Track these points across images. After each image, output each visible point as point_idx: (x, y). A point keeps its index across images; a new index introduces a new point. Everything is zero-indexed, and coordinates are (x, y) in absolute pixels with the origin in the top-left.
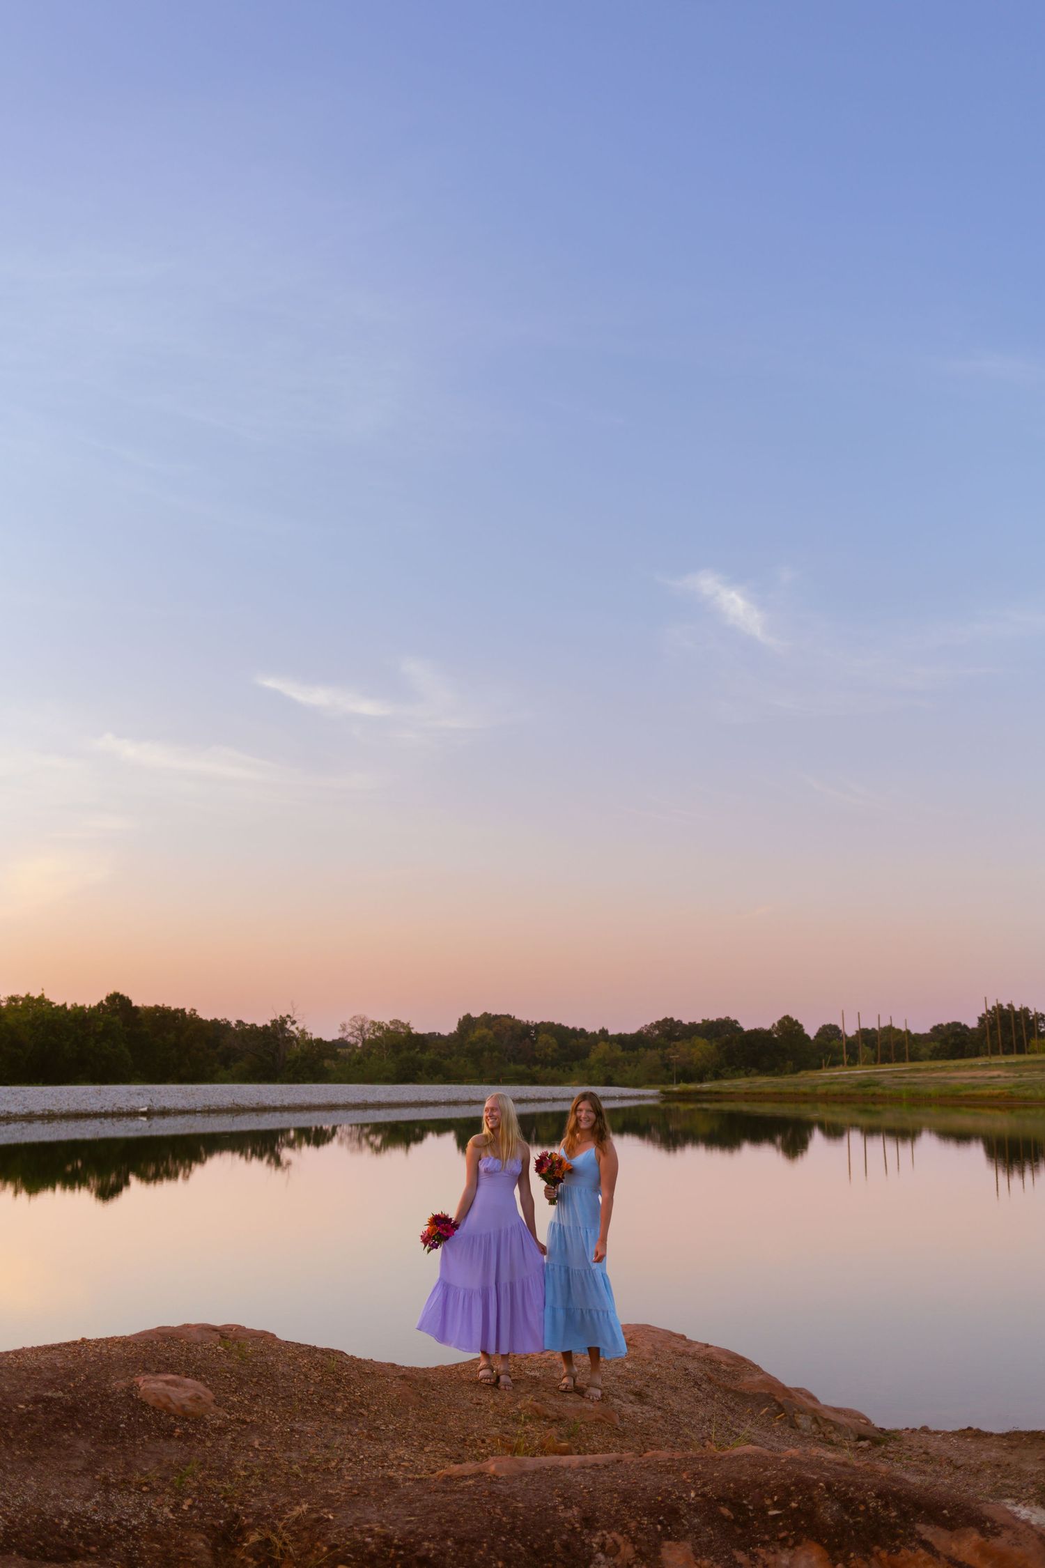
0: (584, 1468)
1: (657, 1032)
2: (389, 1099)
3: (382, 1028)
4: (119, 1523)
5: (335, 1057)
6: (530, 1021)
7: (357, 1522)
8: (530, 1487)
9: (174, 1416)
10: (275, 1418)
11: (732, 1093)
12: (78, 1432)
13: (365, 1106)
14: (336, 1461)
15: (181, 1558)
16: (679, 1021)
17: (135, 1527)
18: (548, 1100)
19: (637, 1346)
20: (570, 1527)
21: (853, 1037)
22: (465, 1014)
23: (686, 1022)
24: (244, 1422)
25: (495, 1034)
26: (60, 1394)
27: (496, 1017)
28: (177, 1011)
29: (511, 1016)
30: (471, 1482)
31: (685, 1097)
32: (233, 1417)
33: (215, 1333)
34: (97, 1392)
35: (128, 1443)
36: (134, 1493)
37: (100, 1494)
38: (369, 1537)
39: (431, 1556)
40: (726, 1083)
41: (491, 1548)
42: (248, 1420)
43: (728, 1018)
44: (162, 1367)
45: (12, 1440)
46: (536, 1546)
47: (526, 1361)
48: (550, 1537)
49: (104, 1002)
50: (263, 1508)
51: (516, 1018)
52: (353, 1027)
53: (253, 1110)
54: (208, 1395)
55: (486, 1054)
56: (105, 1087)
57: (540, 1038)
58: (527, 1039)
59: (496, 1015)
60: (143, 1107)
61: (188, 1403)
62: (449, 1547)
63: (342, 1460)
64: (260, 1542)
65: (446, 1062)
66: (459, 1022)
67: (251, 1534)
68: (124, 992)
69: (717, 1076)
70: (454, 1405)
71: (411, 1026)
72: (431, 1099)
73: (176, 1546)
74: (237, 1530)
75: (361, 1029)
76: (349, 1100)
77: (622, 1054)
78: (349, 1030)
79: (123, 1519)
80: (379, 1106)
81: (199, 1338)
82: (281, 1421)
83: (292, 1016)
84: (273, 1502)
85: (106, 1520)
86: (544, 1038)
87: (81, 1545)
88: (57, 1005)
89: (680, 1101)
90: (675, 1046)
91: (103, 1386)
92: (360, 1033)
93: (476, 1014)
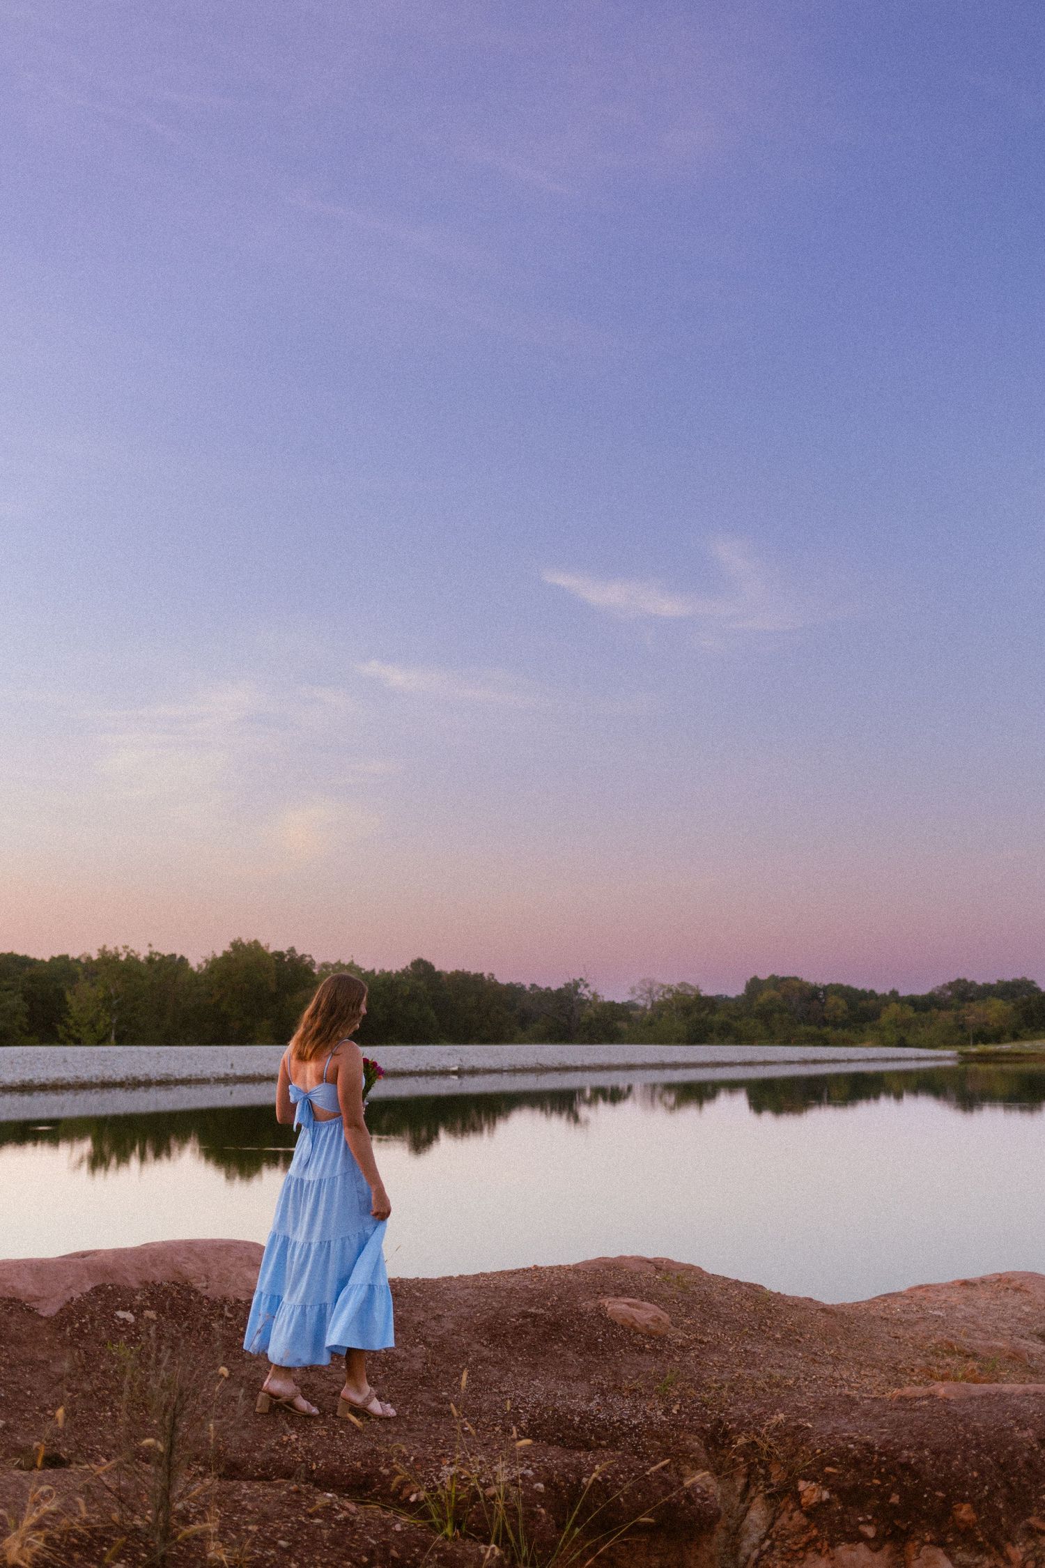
0: (1027, 1395)
1: (950, 993)
2: (685, 1060)
3: (671, 990)
4: (621, 1421)
5: (629, 1019)
6: (818, 983)
7: (835, 1431)
8: (982, 1410)
9: (641, 1333)
10: (727, 1340)
11: (1033, 1054)
12: (565, 1344)
13: (662, 1066)
14: (793, 1379)
15: (680, 1454)
17: (636, 1427)
18: (843, 1061)
19: (1029, 1292)
20: (1029, 1447)
22: (752, 976)
24: (701, 1342)
25: (784, 996)
26: (541, 1311)
27: (784, 979)
28: (476, 975)
29: (798, 978)
30: (925, 1402)
31: (983, 1058)
32: (692, 1337)
33: (650, 1265)
34: (571, 1311)
35: (609, 1355)
36: (627, 1397)
37: (599, 1397)
38: (852, 1444)
39: (912, 1463)
40: (1027, 1044)
41: (965, 1459)
42: (705, 1341)
44: (619, 1292)
45: (513, 1348)
46: (1002, 1461)
47: (925, 1302)
48: (1013, 1454)
49: (409, 968)
50: (743, 1416)
51: (804, 980)
52: (642, 989)
53: (557, 1069)
54: (666, 1318)
55: (776, 1015)
56: (418, 1048)
57: (829, 999)
58: (816, 1000)
60: (453, 1067)
61: (651, 1323)
62: (927, 1457)
63: (798, 1379)
64: (747, 1444)
65: (736, 1024)
66: (747, 983)
67: (739, 1437)
68: (427, 958)
69: (1016, 1037)
70: (875, 1337)
72: (727, 1060)
73: (674, 1444)
74: (723, 1433)
75: (650, 992)
76: (647, 1061)
77: (915, 1015)
78: (638, 993)
79: (624, 1419)
80: (675, 1066)
81: (638, 1269)
82: (733, 1342)
83: (584, 978)
84: (750, 1411)
85: (610, 1419)
86: (832, 1000)
87: (593, 1438)
88: (366, 970)
89: (979, 1062)
90: (969, 1007)
91: (575, 1305)
92: (649, 996)
93: (763, 976)
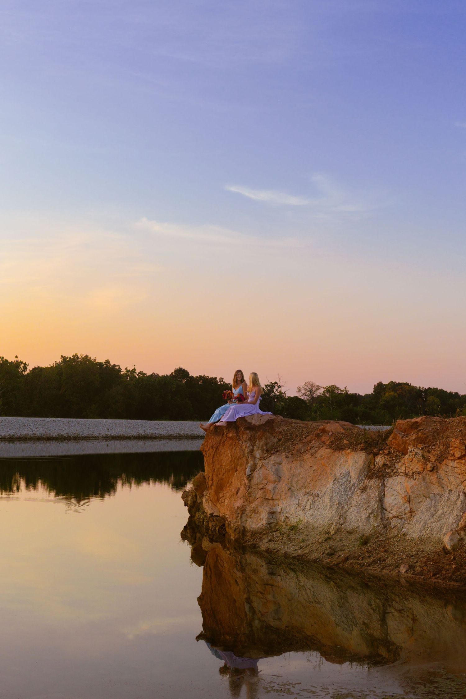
6: (421, 387)
22: (378, 382)
25: (399, 395)
27: (399, 384)
29: (409, 384)
49: (174, 373)
51: (412, 385)
52: (306, 389)
55: (397, 408)
57: (428, 398)
58: (420, 399)
59: (399, 383)
66: (374, 387)
68: (183, 367)
75: (311, 391)
83: (278, 383)
86: (431, 398)
93: (386, 382)
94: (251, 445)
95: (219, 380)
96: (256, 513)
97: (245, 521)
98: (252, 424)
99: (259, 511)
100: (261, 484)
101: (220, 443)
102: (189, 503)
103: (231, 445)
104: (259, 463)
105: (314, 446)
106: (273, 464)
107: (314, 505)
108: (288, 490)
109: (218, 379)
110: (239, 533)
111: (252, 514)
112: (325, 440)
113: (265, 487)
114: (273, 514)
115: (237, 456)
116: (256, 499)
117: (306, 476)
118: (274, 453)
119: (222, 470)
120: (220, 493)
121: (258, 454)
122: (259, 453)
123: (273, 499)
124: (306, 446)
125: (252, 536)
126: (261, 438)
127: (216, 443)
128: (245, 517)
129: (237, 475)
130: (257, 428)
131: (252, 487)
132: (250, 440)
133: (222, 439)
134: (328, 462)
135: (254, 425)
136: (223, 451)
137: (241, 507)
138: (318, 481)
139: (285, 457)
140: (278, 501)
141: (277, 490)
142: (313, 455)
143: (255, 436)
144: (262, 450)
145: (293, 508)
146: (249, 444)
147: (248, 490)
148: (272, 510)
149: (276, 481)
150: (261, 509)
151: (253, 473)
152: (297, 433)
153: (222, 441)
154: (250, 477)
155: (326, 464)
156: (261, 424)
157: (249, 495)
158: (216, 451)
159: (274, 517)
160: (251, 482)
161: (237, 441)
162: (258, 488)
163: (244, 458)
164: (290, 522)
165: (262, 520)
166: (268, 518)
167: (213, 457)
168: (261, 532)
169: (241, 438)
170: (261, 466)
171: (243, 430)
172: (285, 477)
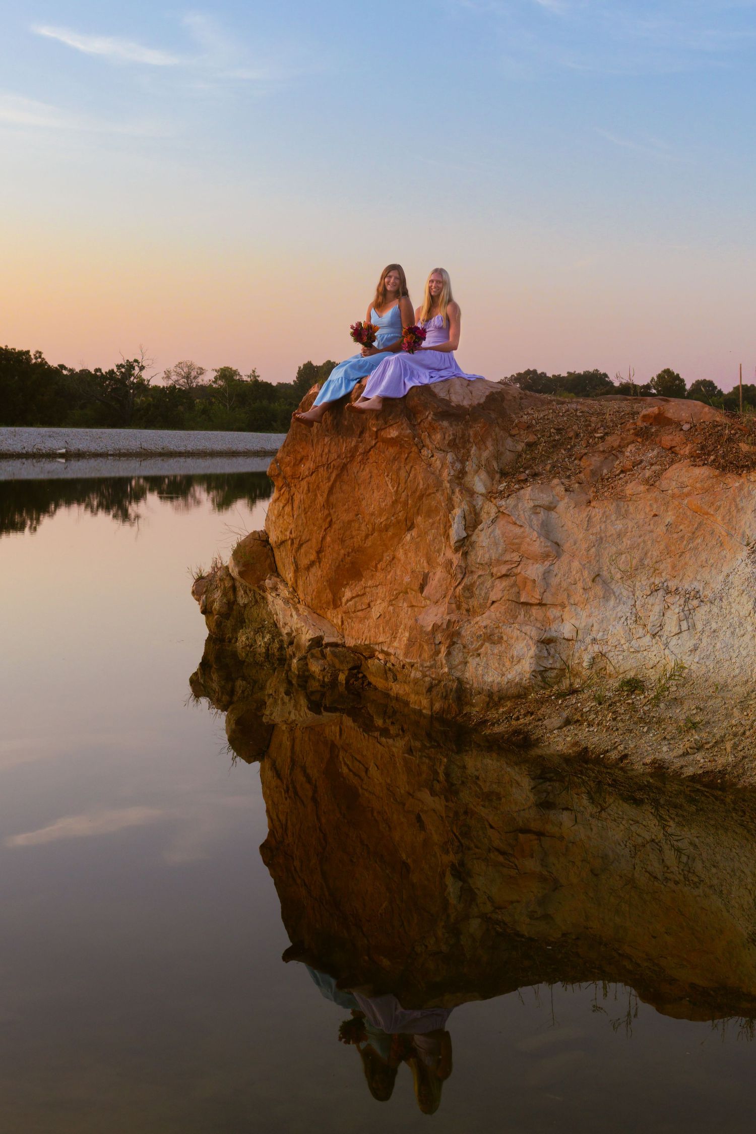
16: (543, 373)
21: (730, 394)
22: (306, 362)
23: (550, 374)
43: (597, 370)
52: (178, 374)
53: (159, 455)
60: (60, 449)
66: (298, 371)
71: (256, 374)
75: (188, 377)
83: (140, 360)
92: (186, 381)
93: (319, 362)
94: (458, 459)
95: (35, 355)
96: (494, 643)
97: (461, 663)
98: (453, 404)
99: (505, 638)
100: (499, 562)
101: (353, 457)
102: (216, 606)
103: (395, 459)
104: (486, 507)
105: (641, 461)
106: (530, 509)
107: (690, 620)
108: (593, 581)
109: (32, 354)
110: (446, 696)
111: (482, 645)
112: (674, 444)
113: (515, 571)
114: (548, 644)
115: (416, 489)
116: (488, 605)
117: (644, 542)
118: (526, 480)
119: (359, 527)
120: (347, 584)
121: (479, 483)
122: (481, 480)
123: (545, 605)
124: (613, 461)
125: (491, 705)
126: (483, 441)
127: (339, 457)
128: (461, 654)
129: (412, 538)
130: (469, 414)
131: (472, 572)
132: (453, 445)
133: (361, 444)
134: (712, 504)
135: (459, 407)
136: (365, 474)
137: (444, 626)
138: (688, 555)
139: (563, 489)
140: (559, 608)
141: (554, 581)
142: (652, 485)
143: (467, 434)
144: (488, 472)
145: (617, 631)
146: (450, 457)
147: (463, 579)
148: (546, 636)
149: (548, 556)
150: (511, 632)
151: (471, 536)
152: (575, 427)
153: (361, 450)
154: (464, 545)
155: (705, 507)
156: (476, 402)
157: (467, 594)
158: (338, 476)
159: (552, 651)
160: (468, 557)
161: (414, 449)
162: (492, 575)
163: (439, 495)
164: (612, 668)
165: (519, 661)
166: (538, 658)
167: (331, 491)
168: (519, 696)
169: (427, 442)
170: (493, 515)
171: (432, 419)
172: (575, 544)
